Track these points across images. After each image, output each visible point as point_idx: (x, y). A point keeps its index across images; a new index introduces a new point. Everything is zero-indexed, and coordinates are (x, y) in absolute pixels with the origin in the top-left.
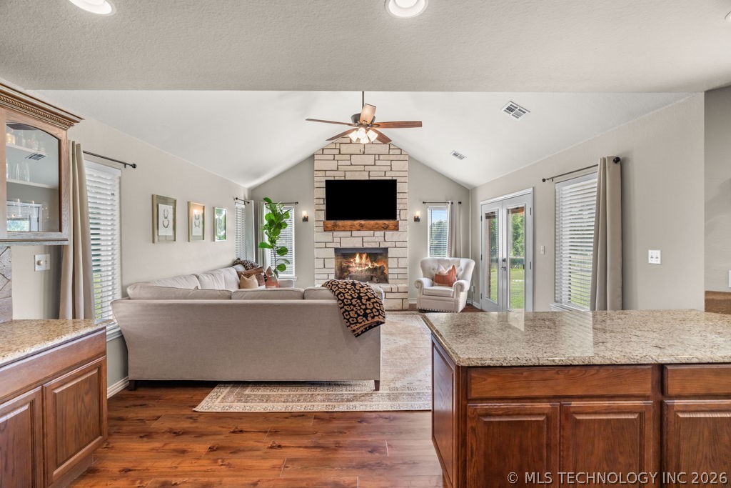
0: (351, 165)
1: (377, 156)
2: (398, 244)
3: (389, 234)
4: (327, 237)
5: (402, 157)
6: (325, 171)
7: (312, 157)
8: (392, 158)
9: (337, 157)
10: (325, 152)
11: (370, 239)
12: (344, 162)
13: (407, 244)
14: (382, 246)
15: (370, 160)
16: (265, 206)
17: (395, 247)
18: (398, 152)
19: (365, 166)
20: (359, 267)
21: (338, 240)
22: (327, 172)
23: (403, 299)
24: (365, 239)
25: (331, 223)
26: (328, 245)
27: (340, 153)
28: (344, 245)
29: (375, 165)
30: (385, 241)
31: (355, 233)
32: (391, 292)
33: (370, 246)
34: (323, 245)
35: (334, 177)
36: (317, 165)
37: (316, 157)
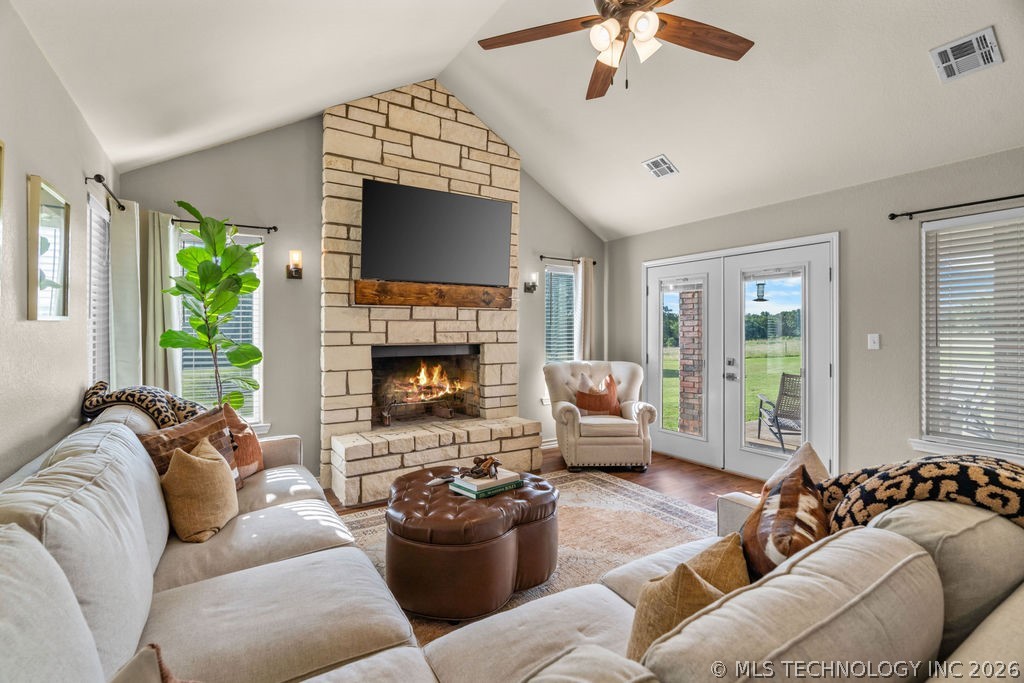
0: (413, 157)
1: (465, 150)
2: (502, 337)
3: (486, 315)
4: (356, 319)
5: (509, 163)
6: (353, 159)
7: (318, 119)
8: (493, 159)
9: (380, 133)
10: (354, 113)
11: (449, 326)
12: (397, 149)
13: (516, 337)
14: (473, 341)
15: (450, 155)
16: (171, 227)
17: (497, 342)
18: (503, 150)
19: (441, 165)
20: (426, 394)
21: (381, 327)
22: (356, 163)
23: (531, 449)
24: (441, 326)
25: (372, 285)
26: (357, 339)
27: (387, 126)
28: (393, 340)
29: (460, 167)
30: (478, 330)
31: (419, 312)
32: (512, 437)
33: (450, 341)
34: (346, 338)
35: (374, 177)
36: (331, 141)
37: (328, 121)
